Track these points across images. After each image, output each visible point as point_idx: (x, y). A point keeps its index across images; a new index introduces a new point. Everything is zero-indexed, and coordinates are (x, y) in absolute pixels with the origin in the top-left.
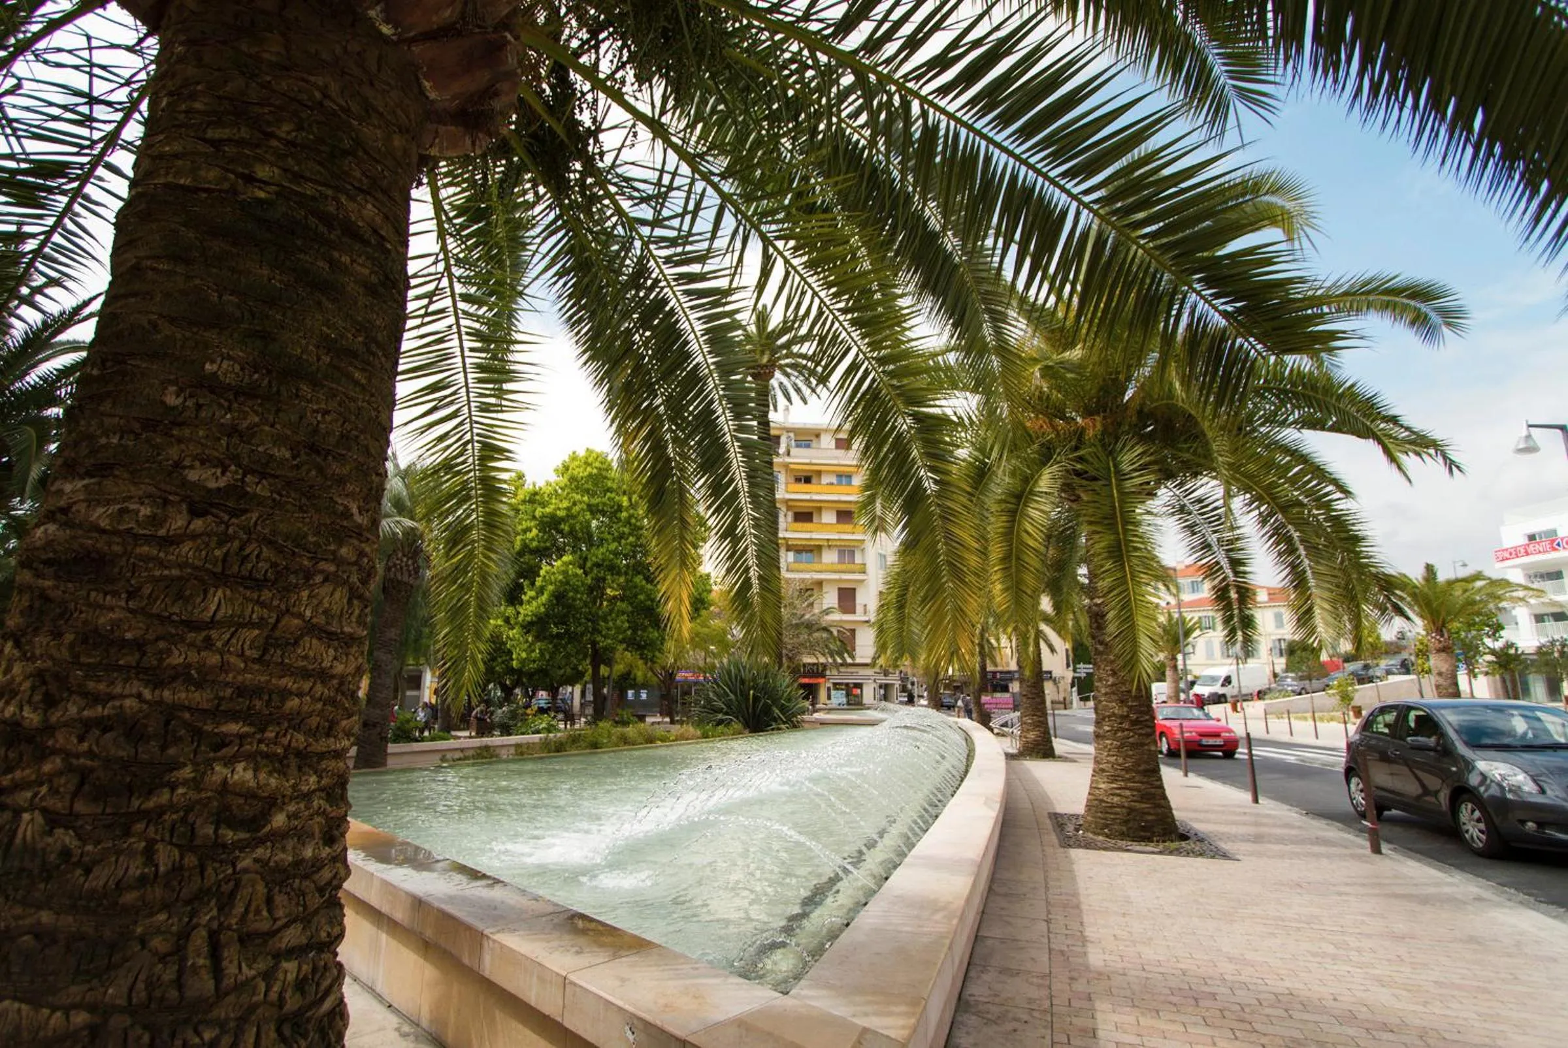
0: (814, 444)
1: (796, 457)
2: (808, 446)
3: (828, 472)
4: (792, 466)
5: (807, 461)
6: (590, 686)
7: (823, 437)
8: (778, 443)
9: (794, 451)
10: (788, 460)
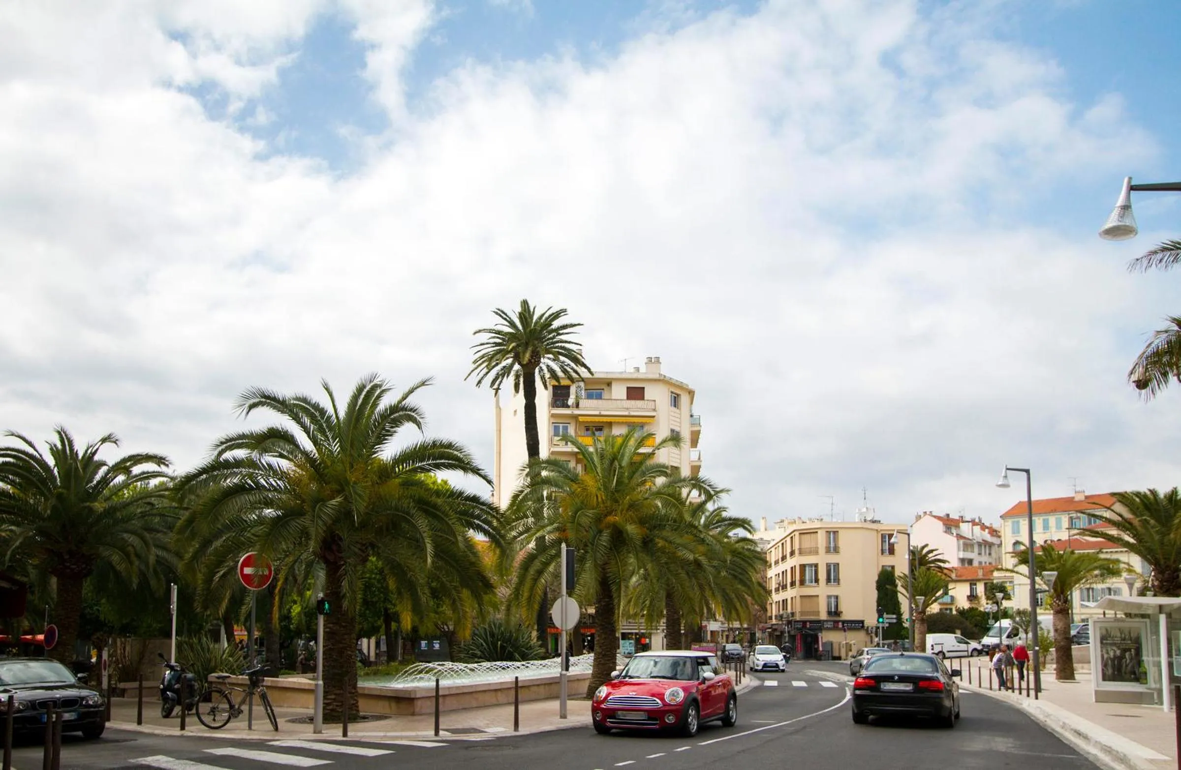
0: (605, 395)
1: (585, 409)
2: (599, 397)
3: (619, 423)
4: (581, 419)
5: (597, 413)
6: (384, 637)
7: (614, 386)
8: (568, 395)
9: (583, 403)
10: (577, 412)
